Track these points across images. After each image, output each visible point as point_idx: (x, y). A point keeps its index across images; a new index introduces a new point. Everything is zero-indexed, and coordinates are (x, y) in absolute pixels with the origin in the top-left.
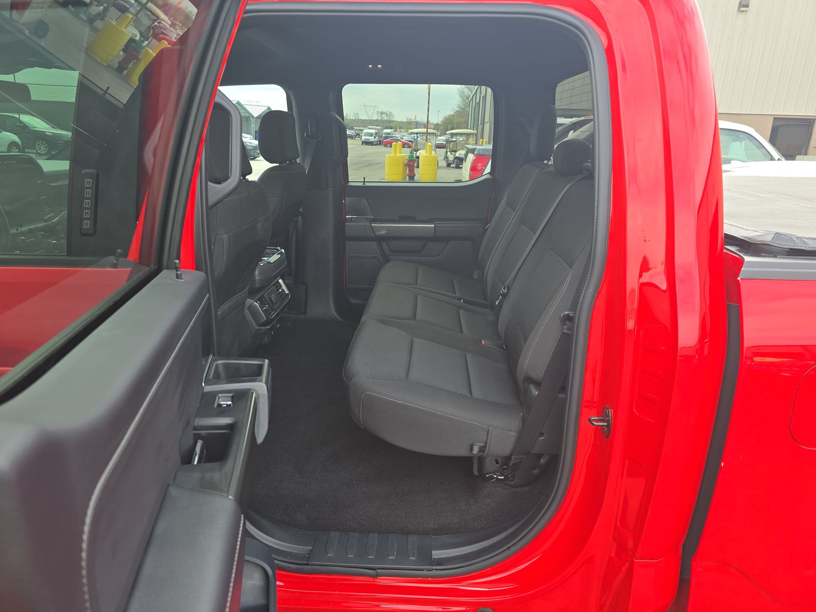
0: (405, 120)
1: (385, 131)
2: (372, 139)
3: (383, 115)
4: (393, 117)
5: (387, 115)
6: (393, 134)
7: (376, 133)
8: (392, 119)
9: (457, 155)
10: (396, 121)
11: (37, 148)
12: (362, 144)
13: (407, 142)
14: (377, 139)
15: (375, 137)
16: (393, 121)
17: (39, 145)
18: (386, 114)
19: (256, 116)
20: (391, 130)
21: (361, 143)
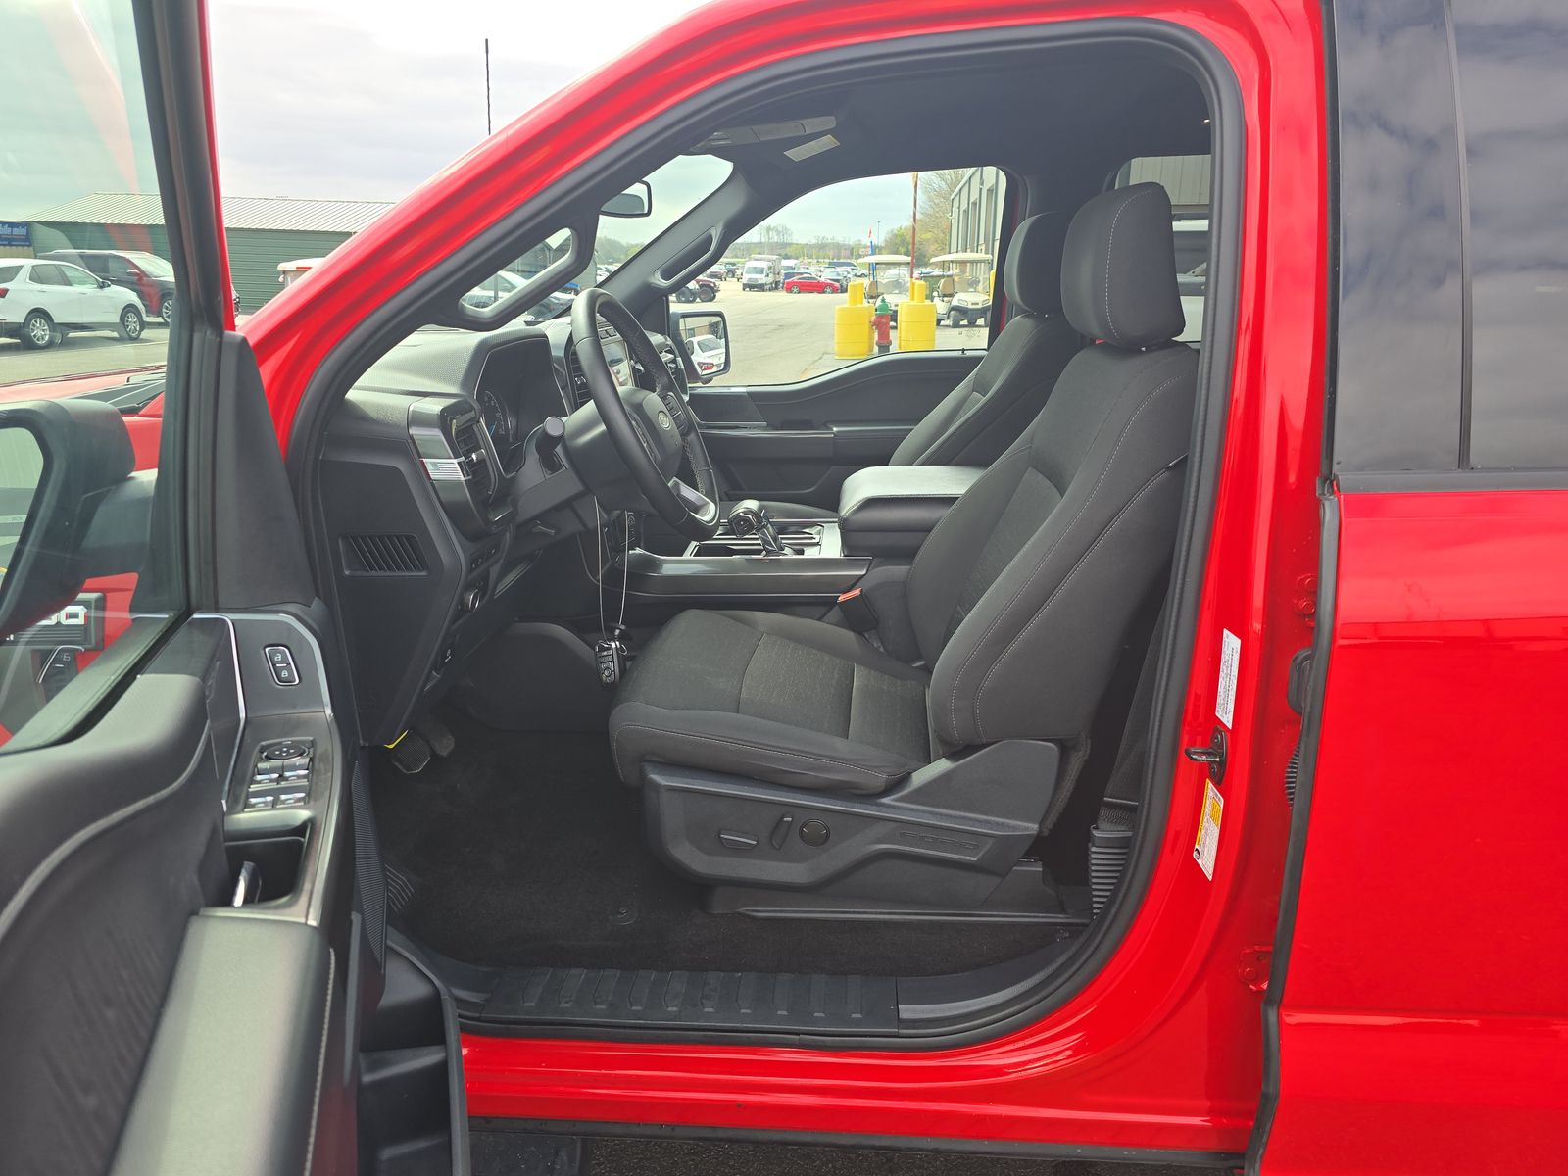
0: (814, 241)
1: (786, 263)
2: (761, 279)
3: (771, 233)
4: (790, 235)
5: (778, 233)
6: (799, 268)
7: (770, 268)
8: (789, 241)
9: (955, 302)
10: (797, 244)
11: (164, 315)
12: (744, 290)
13: (829, 282)
14: (771, 279)
15: (768, 276)
16: (790, 244)
17: (167, 308)
18: (777, 231)
19: (554, 247)
20: (795, 261)
21: (741, 287)
